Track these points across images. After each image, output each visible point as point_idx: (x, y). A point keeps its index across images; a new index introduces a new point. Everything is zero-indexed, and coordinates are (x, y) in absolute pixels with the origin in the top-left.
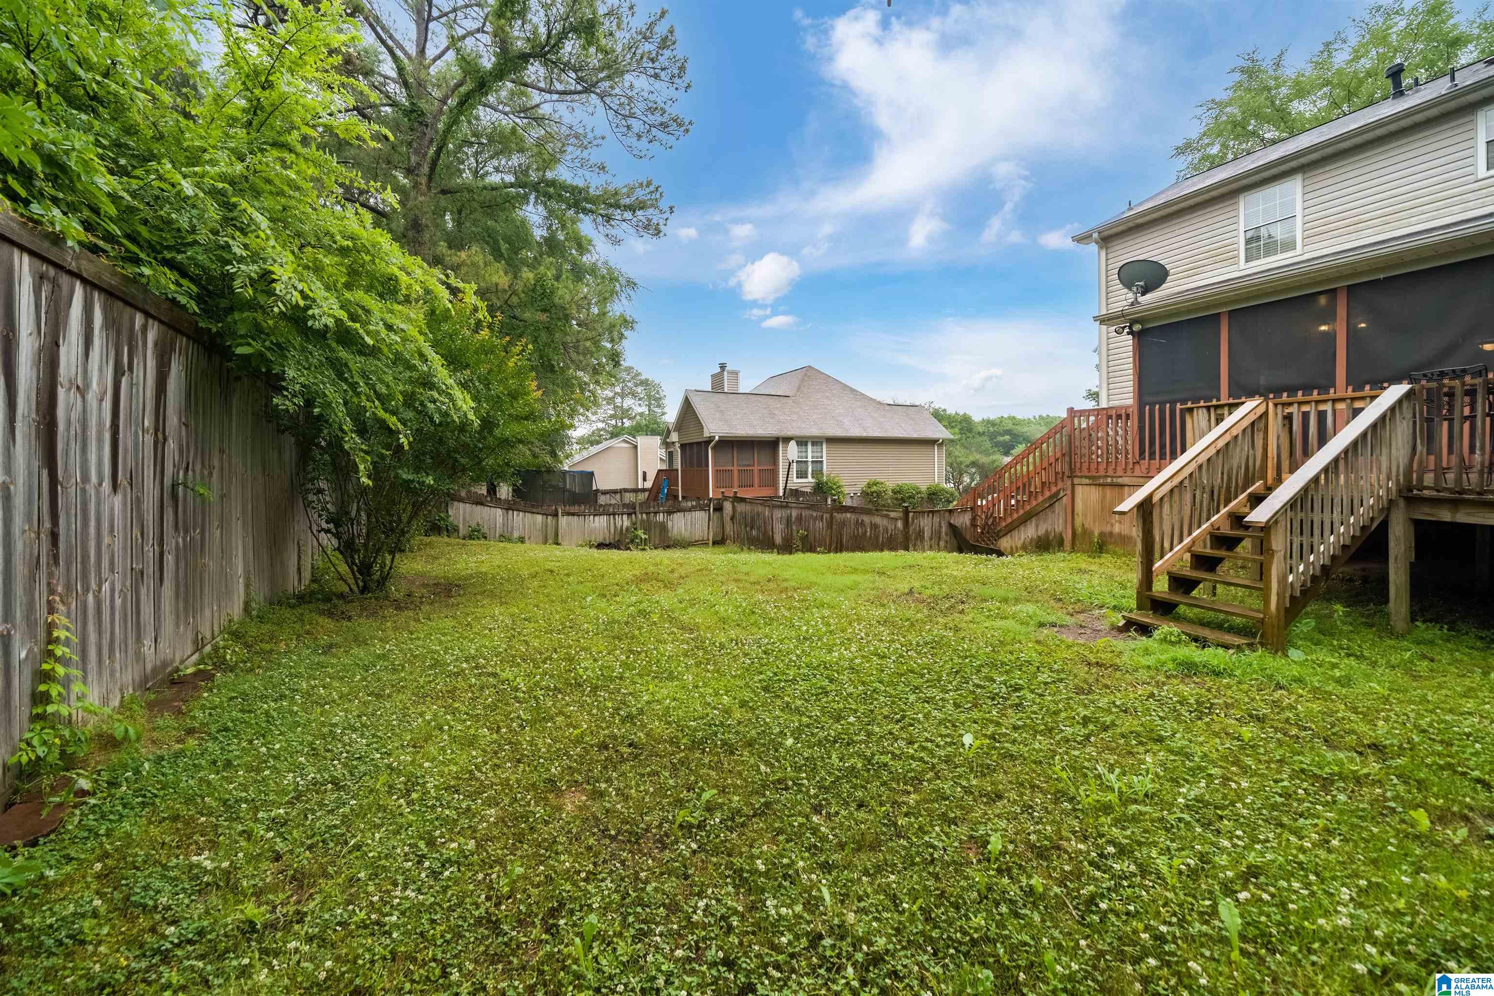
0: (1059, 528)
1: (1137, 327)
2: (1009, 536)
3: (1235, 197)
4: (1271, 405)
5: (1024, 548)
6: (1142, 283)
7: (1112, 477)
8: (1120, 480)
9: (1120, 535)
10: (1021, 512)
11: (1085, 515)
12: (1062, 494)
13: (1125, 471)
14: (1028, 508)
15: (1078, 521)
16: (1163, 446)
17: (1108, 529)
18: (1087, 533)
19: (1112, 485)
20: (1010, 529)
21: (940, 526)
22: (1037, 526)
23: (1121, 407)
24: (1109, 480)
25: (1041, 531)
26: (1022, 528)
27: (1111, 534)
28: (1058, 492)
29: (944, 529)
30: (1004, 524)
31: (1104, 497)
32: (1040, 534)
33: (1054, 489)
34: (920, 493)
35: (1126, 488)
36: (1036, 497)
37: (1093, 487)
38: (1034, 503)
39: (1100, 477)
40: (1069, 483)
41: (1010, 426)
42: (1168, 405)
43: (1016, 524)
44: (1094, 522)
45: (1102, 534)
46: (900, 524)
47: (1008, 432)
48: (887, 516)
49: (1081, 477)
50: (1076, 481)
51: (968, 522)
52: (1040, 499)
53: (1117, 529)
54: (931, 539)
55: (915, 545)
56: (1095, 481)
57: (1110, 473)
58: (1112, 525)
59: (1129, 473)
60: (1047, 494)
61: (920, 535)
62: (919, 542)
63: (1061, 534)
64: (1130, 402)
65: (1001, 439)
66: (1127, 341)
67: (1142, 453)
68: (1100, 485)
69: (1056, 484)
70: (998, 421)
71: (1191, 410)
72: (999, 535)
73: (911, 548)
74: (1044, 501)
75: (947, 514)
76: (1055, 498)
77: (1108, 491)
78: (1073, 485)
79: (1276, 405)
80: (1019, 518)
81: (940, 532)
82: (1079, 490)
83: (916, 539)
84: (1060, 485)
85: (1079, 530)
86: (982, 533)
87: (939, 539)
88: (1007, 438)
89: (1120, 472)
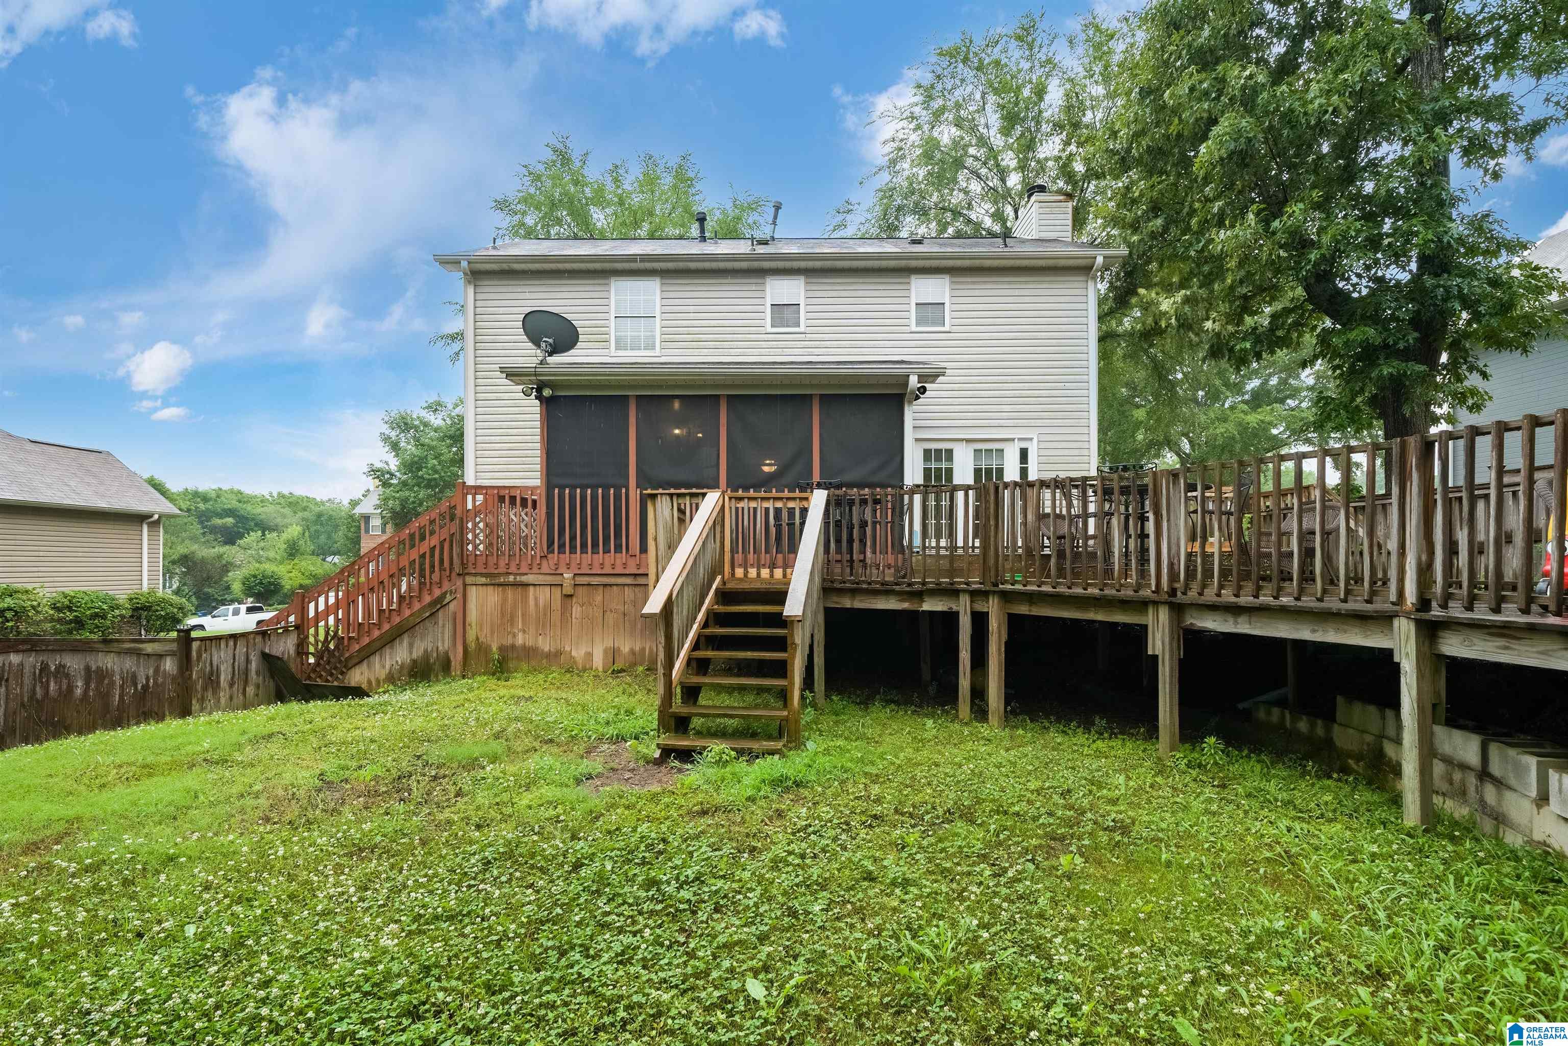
0: (444, 645)
1: (547, 392)
2: (365, 663)
3: (606, 278)
4: (727, 498)
5: (391, 679)
6: (551, 341)
7: (516, 574)
8: (524, 579)
9: (524, 647)
10: (386, 627)
11: (480, 625)
12: (448, 598)
13: (531, 567)
14: (397, 620)
15: (471, 635)
16: (573, 538)
17: (509, 641)
18: (484, 649)
19: (515, 585)
20: (366, 655)
21: (248, 661)
22: (411, 646)
23: (527, 488)
24: (511, 578)
25: (417, 653)
26: (387, 650)
27: (513, 646)
28: (444, 595)
29: (254, 666)
30: (357, 647)
31: (505, 600)
32: (415, 656)
33: (437, 592)
34: (118, 607)
35: (531, 588)
36: (410, 605)
37: (490, 588)
38: (407, 613)
39: (499, 575)
40: (459, 583)
41: (234, 504)
42: (578, 491)
43: (377, 644)
44: (492, 633)
45: (502, 649)
46: (169, 665)
47: (230, 512)
48: (138, 653)
49: (475, 575)
50: (469, 580)
51: (292, 650)
52: (417, 606)
53: (520, 640)
54: (231, 685)
55: (202, 700)
56: (495, 581)
57: (513, 569)
58: (514, 636)
59: (535, 570)
60: (427, 599)
61: (212, 680)
62: (209, 694)
63: (447, 653)
64: (537, 482)
65: (218, 521)
66: (533, 407)
67: (550, 544)
68: (499, 585)
69: (440, 586)
70: (213, 495)
71: (653, 497)
72: (348, 665)
73: (195, 706)
74: (423, 609)
75: (259, 639)
76: (439, 604)
77: (510, 592)
78: (465, 585)
79: (730, 498)
80: (381, 637)
81: (247, 671)
82: (473, 592)
83: (205, 689)
84: (446, 586)
85: (472, 646)
86: (317, 664)
87: (246, 682)
88: (230, 521)
89: (524, 569)
